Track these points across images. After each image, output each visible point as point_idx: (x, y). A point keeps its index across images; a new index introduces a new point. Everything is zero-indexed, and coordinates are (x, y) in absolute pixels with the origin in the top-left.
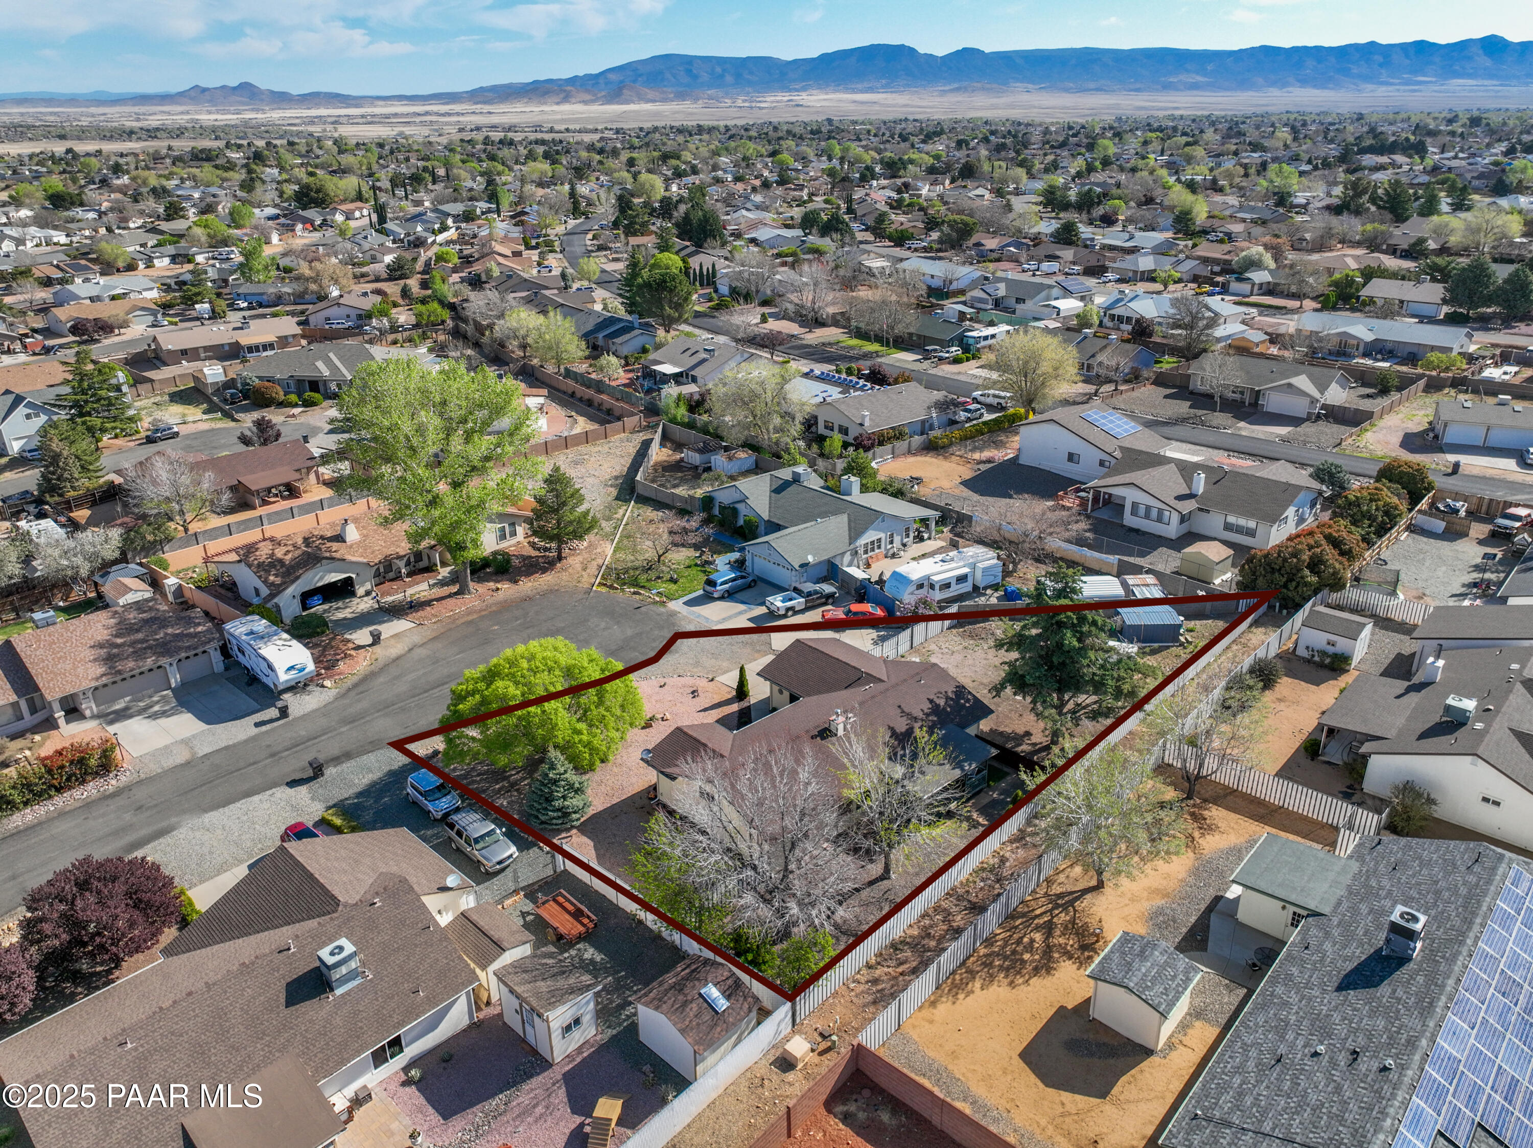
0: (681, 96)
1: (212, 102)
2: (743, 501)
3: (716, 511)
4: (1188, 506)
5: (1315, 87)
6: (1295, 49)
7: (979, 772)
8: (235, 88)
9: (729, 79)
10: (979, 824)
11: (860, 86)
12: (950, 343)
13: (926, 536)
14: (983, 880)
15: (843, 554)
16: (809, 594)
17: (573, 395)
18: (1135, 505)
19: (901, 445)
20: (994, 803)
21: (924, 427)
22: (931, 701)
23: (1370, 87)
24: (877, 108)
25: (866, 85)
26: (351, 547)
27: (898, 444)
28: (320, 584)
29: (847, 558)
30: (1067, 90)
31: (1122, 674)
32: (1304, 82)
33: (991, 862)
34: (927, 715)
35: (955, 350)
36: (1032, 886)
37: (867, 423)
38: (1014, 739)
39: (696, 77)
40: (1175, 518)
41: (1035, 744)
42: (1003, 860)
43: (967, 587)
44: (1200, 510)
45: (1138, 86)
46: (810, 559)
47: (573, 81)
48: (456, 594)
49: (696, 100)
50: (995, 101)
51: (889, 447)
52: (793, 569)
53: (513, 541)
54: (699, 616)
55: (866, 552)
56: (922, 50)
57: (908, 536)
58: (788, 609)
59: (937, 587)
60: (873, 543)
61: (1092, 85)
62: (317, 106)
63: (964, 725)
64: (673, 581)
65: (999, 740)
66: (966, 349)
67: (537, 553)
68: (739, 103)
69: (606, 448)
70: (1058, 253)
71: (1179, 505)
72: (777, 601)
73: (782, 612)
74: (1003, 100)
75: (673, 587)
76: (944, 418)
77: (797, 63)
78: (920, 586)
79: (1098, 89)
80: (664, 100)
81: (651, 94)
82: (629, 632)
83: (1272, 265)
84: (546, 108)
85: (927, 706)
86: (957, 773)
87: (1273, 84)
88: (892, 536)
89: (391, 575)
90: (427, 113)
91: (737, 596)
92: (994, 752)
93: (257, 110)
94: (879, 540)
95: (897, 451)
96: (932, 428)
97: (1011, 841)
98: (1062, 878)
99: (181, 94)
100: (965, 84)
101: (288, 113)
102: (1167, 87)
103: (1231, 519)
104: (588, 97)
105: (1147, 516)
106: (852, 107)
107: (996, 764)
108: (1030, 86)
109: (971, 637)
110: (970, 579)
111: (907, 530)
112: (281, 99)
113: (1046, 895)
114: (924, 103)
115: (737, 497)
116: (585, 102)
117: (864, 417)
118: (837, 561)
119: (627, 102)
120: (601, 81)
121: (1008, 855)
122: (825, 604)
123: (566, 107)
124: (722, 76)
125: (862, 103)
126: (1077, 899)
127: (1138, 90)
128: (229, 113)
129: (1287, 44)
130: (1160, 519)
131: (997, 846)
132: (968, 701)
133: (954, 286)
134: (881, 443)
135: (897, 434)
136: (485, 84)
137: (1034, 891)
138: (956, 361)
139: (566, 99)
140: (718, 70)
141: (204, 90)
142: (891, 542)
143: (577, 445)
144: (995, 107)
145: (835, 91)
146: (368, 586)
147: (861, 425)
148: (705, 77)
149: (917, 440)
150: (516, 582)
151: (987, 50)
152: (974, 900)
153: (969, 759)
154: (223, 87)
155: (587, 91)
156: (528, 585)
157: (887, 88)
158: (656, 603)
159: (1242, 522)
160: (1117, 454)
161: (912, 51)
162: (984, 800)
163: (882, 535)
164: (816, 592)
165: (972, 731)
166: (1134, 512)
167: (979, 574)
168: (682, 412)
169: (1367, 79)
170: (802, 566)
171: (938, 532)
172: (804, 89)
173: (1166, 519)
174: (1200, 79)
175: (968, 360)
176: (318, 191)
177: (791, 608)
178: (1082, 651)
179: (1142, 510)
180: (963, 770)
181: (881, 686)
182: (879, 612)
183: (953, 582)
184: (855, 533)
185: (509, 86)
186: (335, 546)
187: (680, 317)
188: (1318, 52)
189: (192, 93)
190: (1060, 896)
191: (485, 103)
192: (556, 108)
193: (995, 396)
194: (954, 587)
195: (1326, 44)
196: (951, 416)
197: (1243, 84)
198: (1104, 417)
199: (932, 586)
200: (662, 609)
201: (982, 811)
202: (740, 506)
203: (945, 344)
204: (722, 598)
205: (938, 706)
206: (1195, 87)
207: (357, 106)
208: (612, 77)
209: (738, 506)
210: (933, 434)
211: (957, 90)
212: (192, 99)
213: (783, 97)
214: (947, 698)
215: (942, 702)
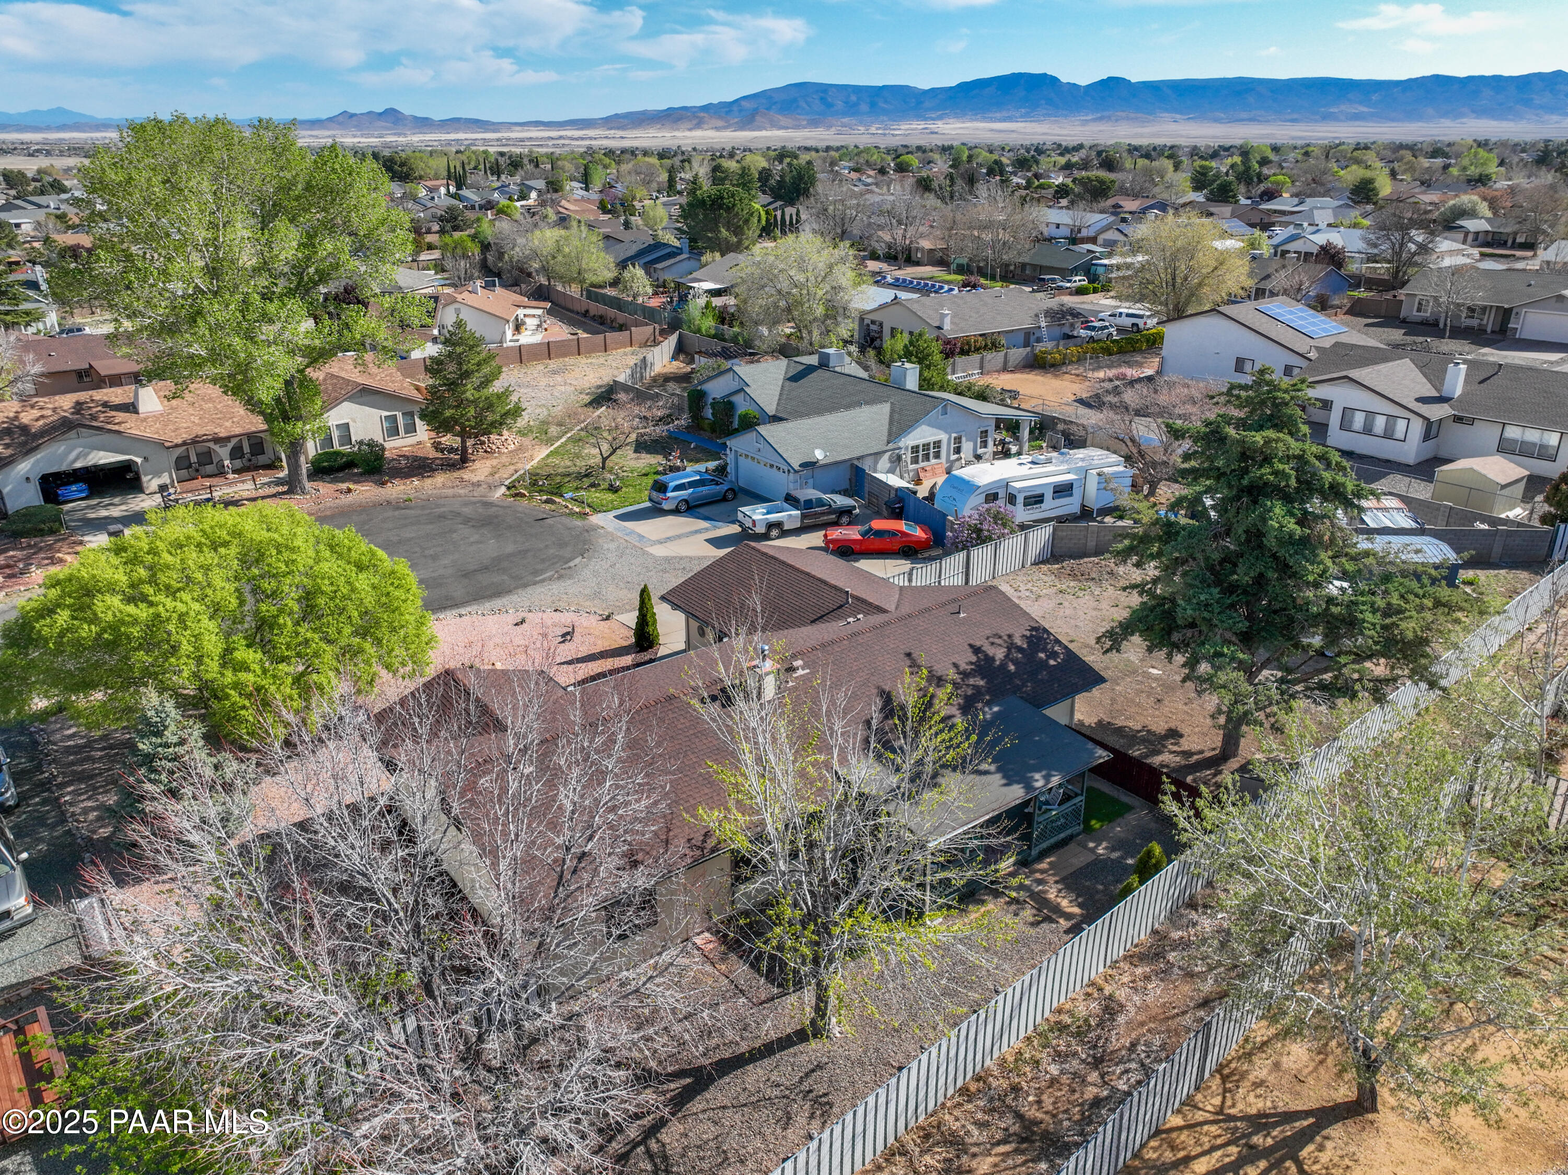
0: (814, 124)
1: (358, 127)
2: (741, 390)
3: (708, 413)
4: (1437, 412)
5: (1494, 117)
6: (1471, 79)
7: (1067, 798)
8: (380, 114)
9: (864, 107)
10: (1057, 910)
11: (998, 115)
12: (1075, 271)
13: (1014, 449)
14: (1059, 1057)
15: (878, 455)
16: (809, 504)
17: (586, 314)
18: (1347, 412)
19: (994, 358)
20: (1097, 867)
21: (1028, 337)
22: (976, 650)
23: (1555, 118)
24: (1014, 135)
25: (1005, 114)
26: (145, 420)
27: (989, 356)
28: (78, 465)
29: (884, 462)
30: (1217, 120)
31: (1395, 600)
32: (1482, 112)
33: (1082, 1010)
34: (965, 675)
35: (1079, 280)
36: (1185, 1088)
37: (947, 326)
38: (1144, 741)
39: (830, 105)
40: (1417, 427)
41: (1187, 754)
42: (1111, 1009)
43: (1071, 505)
44: (1458, 419)
45: (1295, 116)
46: (819, 454)
47: (707, 108)
48: (284, 493)
49: (829, 127)
50: (1140, 130)
51: (976, 357)
52: (790, 470)
53: (411, 440)
54: (632, 532)
55: (915, 460)
56: (1064, 79)
57: (984, 444)
58: (771, 526)
59: (1020, 500)
60: (926, 446)
61: (1244, 115)
62: (457, 130)
63: (1040, 701)
64: (613, 489)
65: (1112, 740)
66: (1093, 279)
67: (439, 455)
68: (873, 130)
69: (602, 360)
70: (1212, 210)
71: (1424, 409)
72: (757, 514)
73: (761, 529)
74: (1147, 130)
75: (610, 496)
76: (1057, 331)
77: (934, 92)
78: (992, 497)
79: (1251, 120)
80: (797, 127)
81: (783, 121)
82: (510, 548)
83: (1489, 214)
84: (678, 134)
85: (966, 659)
86: (1016, 794)
87: (1445, 115)
88: (958, 440)
89: (209, 469)
90: (561, 137)
91: (702, 510)
92: (1102, 755)
93: (399, 135)
94: (937, 444)
95: (987, 366)
96: (1039, 340)
97: (1130, 958)
98: (1260, 1069)
99: (330, 119)
100: (1106, 114)
101: (428, 137)
102: (1327, 118)
103: (1513, 432)
104: (720, 123)
105: (1368, 430)
106: (989, 135)
107: (1104, 787)
108: (1178, 116)
109: (1073, 575)
110: (1077, 491)
111: (985, 433)
112: (424, 124)
113: (1221, 1116)
114: (1065, 132)
115: (735, 386)
116: (717, 129)
117: (943, 316)
118: (866, 466)
119: (760, 129)
120: (735, 108)
121: (1122, 995)
122: (836, 524)
123: (698, 133)
124: (856, 105)
125: (1000, 131)
126: (1305, 1137)
127: (1293, 121)
128: (373, 136)
129: (1462, 73)
130: (1388, 434)
131: (1097, 970)
132: (1054, 655)
133: (1084, 233)
134: (964, 352)
135: (989, 343)
136: (620, 111)
137: (1189, 1103)
138: (1080, 291)
139: (699, 125)
140: (854, 98)
141: (352, 116)
142: (958, 450)
143: (564, 355)
144: (1142, 136)
145: (972, 120)
146: (165, 479)
147: (939, 328)
148: (840, 104)
149: (1018, 354)
150: (383, 484)
151: (1134, 80)
152: (1033, 1113)
153: (1047, 767)
154: (370, 113)
155: (720, 118)
156: (397, 489)
157: (1026, 117)
158: (572, 514)
159: (1532, 436)
160: (1313, 355)
161: (1054, 80)
162: (1077, 858)
163: (943, 437)
164: (820, 503)
165: (1056, 712)
166: (1345, 425)
167: (1092, 485)
168: (709, 324)
169: (1552, 110)
170: (805, 465)
171: (1033, 448)
172: (940, 118)
173: (1399, 434)
174: (1365, 109)
175: (1095, 291)
176: (403, 164)
177: (778, 525)
178: (1306, 545)
179: (1359, 420)
180: (1029, 787)
181: (878, 619)
182: (918, 532)
183: (1048, 495)
184: (898, 428)
185: (644, 113)
186: (120, 416)
187: (740, 242)
188: (1497, 82)
189: (341, 119)
190: (1260, 1122)
191: (618, 128)
192: (688, 134)
193: (1128, 315)
194: (1049, 502)
195: (1506, 73)
196: (1066, 330)
197: (1411, 115)
198: (1291, 313)
199: (1012, 499)
200: (579, 523)
201: (1071, 883)
202: (738, 399)
203: (1066, 273)
204: (676, 511)
205: (990, 659)
206: (1357, 117)
207: (494, 131)
208: (744, 104)
209: (734, 399)
210: (1039, 348)
211: (1101, 119)
212: (340, 124)
213: (918, 125)
214: (1011, 647)
215: (999, 654)
